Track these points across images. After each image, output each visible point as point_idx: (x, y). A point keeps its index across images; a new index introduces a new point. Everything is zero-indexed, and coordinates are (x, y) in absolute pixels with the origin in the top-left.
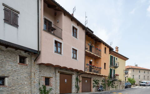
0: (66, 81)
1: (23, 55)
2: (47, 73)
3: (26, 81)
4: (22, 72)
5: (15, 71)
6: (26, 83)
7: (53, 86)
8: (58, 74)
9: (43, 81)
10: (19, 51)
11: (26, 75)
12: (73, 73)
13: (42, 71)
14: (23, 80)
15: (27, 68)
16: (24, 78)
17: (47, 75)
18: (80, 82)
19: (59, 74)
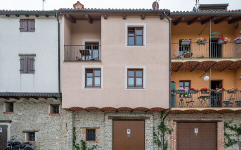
0: (129, 133)
1: (54, 103)
2: (90, 122)
3: (57, 135)
4: (53, 124)
5: (45, 124)
6: (57, 137)
7: (101, 141)
8: (109, 122)
9: (82, 135)
10: (50, 99)
11: (58, 127)
12: (147, 116)
13: (82, 120)
14: (54, 134)
15: (60, 118)
16: (56, 132)
17: (90, 124)
18: (170, 132)
19: (111, 121)
